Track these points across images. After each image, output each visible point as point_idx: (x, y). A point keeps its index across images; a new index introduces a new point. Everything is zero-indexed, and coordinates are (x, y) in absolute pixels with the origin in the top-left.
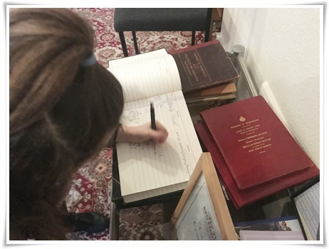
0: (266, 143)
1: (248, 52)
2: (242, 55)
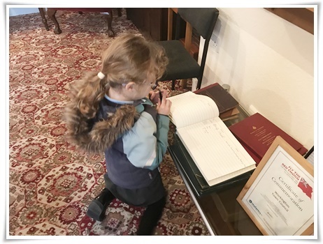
0: (274, 139)
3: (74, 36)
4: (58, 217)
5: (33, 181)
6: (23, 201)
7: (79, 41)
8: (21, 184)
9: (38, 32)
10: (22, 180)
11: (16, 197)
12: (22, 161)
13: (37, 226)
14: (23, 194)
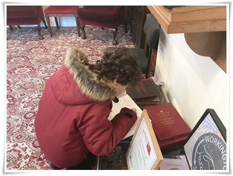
0: (172, 122)
1: (166, 85)
2: (164, 86)
3: (92, 42)
4: (32, 142)
5: (29, 118)
6: (19, 128)
7: (94, 44)
8: (23, 118)
9: (74, 37)
10: (24, 116)
11: (17, 124)
12: (30, 106)
13: (19, 144)
14: (21, 124)
